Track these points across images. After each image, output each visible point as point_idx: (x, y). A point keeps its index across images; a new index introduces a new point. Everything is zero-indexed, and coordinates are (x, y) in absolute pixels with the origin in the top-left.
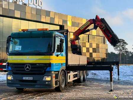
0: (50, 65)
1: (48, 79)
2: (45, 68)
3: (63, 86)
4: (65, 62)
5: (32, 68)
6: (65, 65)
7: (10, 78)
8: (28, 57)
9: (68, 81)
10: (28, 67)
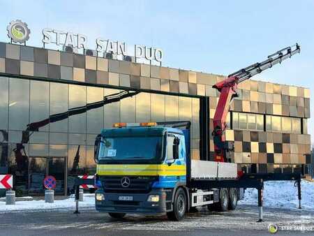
0: (157, 178)
1: (155, 199)
2: (151, 183)
3: (181, 212)
4: (184, 173)
5: (132, 182)
6: (185, 178)
7: (100, 197)
8: (126, 166)
9: (193, 206)
10: (125, 182)
